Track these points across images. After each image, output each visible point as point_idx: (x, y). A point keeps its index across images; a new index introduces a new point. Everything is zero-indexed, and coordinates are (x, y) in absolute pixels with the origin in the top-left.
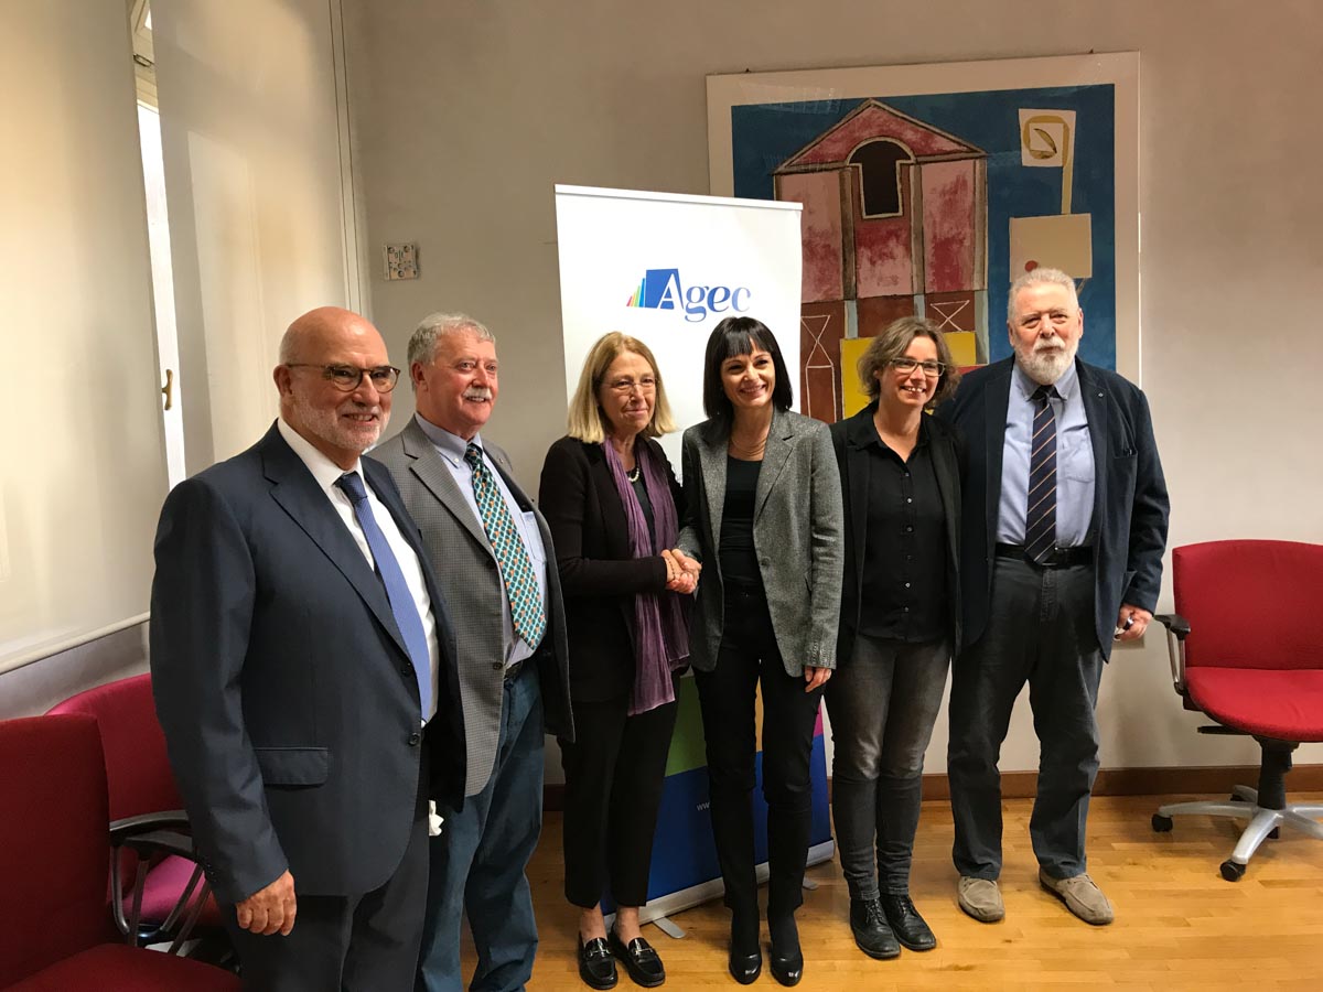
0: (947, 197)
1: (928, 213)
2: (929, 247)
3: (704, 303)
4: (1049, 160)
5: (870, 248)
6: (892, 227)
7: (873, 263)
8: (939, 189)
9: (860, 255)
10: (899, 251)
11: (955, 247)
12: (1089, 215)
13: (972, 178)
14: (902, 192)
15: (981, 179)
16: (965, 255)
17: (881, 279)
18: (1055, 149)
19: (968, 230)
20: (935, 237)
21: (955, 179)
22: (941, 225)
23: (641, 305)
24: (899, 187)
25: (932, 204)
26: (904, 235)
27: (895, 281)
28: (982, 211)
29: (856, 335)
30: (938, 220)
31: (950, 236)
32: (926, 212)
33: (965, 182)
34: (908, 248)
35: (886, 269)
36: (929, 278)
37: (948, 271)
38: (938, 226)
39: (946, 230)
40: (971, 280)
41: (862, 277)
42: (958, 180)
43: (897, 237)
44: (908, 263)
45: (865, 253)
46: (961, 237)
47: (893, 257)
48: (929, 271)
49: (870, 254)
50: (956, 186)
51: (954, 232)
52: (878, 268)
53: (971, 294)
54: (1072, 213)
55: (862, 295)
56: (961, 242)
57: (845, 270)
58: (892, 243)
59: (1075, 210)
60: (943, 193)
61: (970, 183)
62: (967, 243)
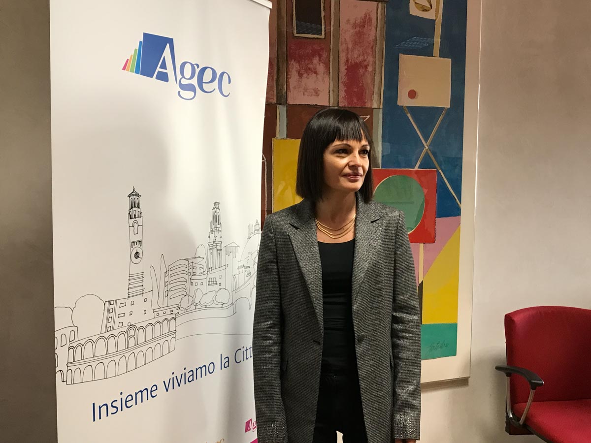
0: (358, 29)
1: (343, 40)
2: (343, 68)
3: (194, 82)
4: (426, 13)
5: (299, 62)
6: (316, 47)
7: (300, 75)
8: (352, 21)
9: (290, 66)
10: (321, 68)
11: (361, 71)
12: (450, 60)
13: (375, 18)
14: (325, 19)
15: (381, 19)
16: (368, 79)
17: (306, 90)
18: (431, 5)
19: (371, 59)
20: (347, 60)
21: (363, 16)
22: (352, 51)
23: (137, 72)
24: (323, 14)
25: (347, 34)
26: (325, 55)
27: (317, 93)
28: (381, 45)
29: (285, 136)
30: (350, 46)
31: (358, 61)
32: (342, 39)
33: (370, 19)
34: (327, 67)
35: (310, 81)
36: (342, 94)
37: (356, 90)
38: (350, 52)
39: (356, 56)
40: (372, 100)
41: (291, 86)
42: (365, 16)
43: (320, 56)
44: (327, 79)
45: (294, 66)
46: (366, 63)
47: (315, 73)
48: (342, 88)
49: (298, 66)
50: (364, 22)
51: (361, 58)
52: (304, 80)
53: (371, 111)
54: (440, 56)
55: (291, 101)
56: (366, 67)
57: (278, 78)
58: (316, 60)
59: (442, 55)
60: (355, 26)
61: (374, 21)
62: (370, 69)
